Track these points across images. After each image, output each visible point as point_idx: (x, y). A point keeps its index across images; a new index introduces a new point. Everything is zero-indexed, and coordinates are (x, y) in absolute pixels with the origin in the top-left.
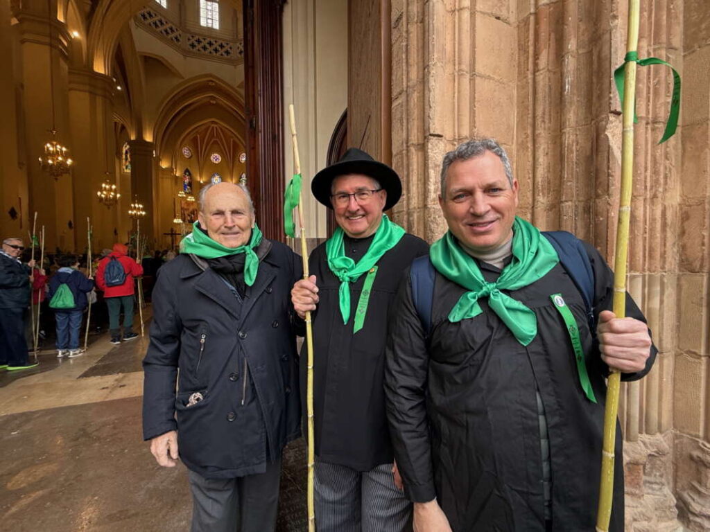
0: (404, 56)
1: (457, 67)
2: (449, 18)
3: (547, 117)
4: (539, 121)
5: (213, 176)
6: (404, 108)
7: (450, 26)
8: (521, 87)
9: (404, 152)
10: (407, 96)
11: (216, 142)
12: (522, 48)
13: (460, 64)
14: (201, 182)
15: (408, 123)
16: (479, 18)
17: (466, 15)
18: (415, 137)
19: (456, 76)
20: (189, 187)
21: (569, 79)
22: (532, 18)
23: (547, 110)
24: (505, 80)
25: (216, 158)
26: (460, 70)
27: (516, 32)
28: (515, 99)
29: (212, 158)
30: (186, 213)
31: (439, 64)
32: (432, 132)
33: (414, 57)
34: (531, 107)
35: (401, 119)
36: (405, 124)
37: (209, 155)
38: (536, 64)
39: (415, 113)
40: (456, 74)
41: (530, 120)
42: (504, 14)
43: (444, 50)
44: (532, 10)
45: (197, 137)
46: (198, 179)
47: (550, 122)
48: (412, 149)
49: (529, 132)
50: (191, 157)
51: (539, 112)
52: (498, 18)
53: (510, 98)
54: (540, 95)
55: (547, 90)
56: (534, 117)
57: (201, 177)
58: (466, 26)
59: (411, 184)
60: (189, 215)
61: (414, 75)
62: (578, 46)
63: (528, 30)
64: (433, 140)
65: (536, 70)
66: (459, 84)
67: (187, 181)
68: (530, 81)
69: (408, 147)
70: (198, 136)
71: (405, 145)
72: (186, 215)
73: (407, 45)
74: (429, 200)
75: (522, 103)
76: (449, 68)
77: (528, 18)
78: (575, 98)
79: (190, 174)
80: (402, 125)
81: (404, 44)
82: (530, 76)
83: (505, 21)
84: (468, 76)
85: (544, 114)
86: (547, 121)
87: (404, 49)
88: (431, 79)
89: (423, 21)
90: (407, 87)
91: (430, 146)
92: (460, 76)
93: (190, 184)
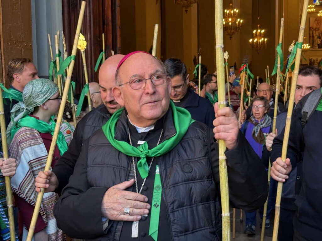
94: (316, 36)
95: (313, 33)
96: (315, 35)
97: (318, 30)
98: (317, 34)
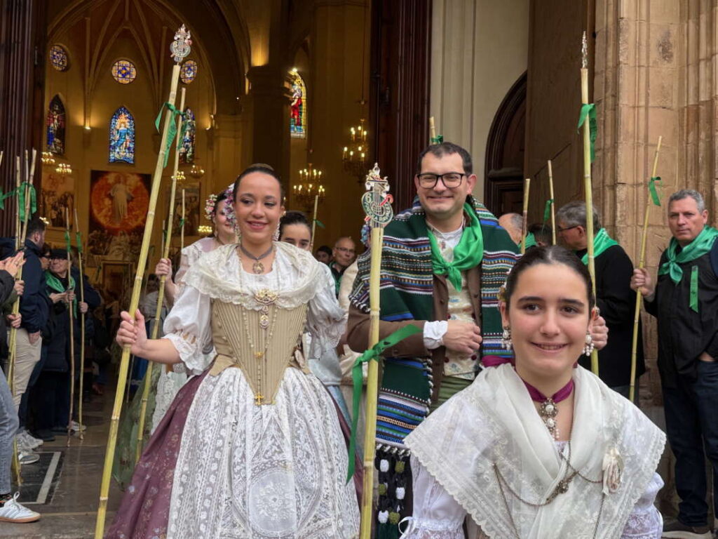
0: (602, 127)
1: (636, 141)
2: (631, 110)
3: (693, 171)
4: (688, 175)
5: (116, 114)
6: (602, 160)
7: (632, 116)
8: (681, 150)
9: (601, 189)
10: (604, 154)
11: (126, 34)
12: (681, 126)
13: (638, 139)
14: (88, 128)
15: (604, 170)
16: (650, 111)
17: (642, 111)
18: (608, 181)
19: (636, 146)
20: (58, 141)
21: (701, 155)
22: (686, 110)
23: (693, 168)
24: (669, 146)
25: (124, 71)
26: (638, 143)
27: (677, 115)
28: (677, 157)
29: (114, 71)
30: (49, 201)
31: (624, 142)
32: (619, 181)
33: (609, 130)
34: (685, 163)
35: (600, 166)
36: (602, 170)
37: (109, 66)
38: (687, 139)
39: (609, 166)
40: (635, 145)
41: (685, 172)
42: (668, 104)
43: (628, 132)
44: (686, 105)
45: (83, 23)
46: (80, 120)
47: (695, 175)
48: (607, 189)
49: (684, 179)
50: (67, 69)
51: (689, 169)
52: (664, 108)
53: (674, 156)
54: (689, 158)
55: (693, 156)
56: (687, 170)
57: (86, 116)
58: (642, 117)
59: (605, 211)
60: (54, 208)
61: (609, 141)
62: (707, 137)
63: (683, 116)
64: (620, 186)
65: (687, 143)
66: (637, 151)
67: (54, 125)
68: (685, 148)
69: (603, 187)
70: (88, 19)
71: (601, 184)
72: (49, 207)
73: (604, 121)
74: (617, 221)
75: (680, 160)
76: (631, 141)
77: (683, 110)
78: (705, 166)
79: (62, 110)
80: (600, 169)
81: (602, 119)
82: (684, 145)
83: (669, 109)
84: (643, 147)
85: (691, 170)
86: (693, 174)
87: (602, 122)
88: (619, 151)
89: (615, 110)
90: (604, 147)
91: (618, 189)
92: (638, 146)
93: (61, 133)
94: (49, 204)
95: (44, 199)
96: (47, 202)
97: (53, 195)
98: (51, 201)
